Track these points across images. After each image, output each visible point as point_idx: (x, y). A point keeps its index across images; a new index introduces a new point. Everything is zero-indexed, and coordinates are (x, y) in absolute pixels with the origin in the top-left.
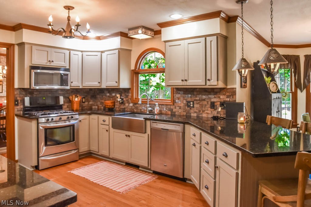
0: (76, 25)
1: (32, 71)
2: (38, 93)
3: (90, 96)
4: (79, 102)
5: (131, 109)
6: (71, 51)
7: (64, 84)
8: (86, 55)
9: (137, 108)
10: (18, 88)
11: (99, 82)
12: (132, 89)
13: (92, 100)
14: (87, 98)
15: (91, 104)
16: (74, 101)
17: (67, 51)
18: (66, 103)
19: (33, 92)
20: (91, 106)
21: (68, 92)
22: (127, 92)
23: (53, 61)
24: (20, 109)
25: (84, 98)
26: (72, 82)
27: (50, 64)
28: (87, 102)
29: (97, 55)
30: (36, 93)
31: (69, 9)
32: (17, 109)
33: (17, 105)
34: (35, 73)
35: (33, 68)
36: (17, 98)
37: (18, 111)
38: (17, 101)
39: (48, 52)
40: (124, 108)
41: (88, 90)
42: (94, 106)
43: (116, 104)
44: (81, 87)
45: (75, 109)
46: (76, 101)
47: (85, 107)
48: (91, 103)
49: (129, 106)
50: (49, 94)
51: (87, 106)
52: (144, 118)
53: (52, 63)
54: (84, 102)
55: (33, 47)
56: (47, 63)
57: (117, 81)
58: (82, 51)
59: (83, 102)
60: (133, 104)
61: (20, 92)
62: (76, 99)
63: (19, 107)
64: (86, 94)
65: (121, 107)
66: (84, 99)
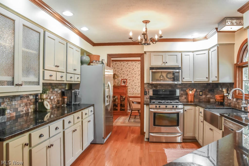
0: (143, 34)
1: (150, 70)
2: (161, 87)
3: (208, 90)
4: (193, 95)
5: (235, 104)
6: (183, 53)
7: (176, 80)
8: (196, 55)
9: (239, 103)
10: (147, 83)
11: (207, 78)
12: (235, 84)
13: (209, 94)
14: (204, 92)
15: (209, 98)
16: (189, 94)
17: (179, 53)
18: (184, 95)
19: (157, 86)
20: (208, 99)
21: (186, 86)
22: (232, 86)
23: (166, 63)
24: (148, 98)
25: (202, 91)
26: (184, 78)
27: (164, 64)
28: (205, 95)
29: (205, 54)
30: (159, 87)
31: (146, 23)
32: (146, 97)
33: (146, 94)
34: (152, 72)
35: (151, 68)
36: (146, 90)
37: (146, 99)
38: (146, 92)
39: (162, 55)
40: (230, 103)
41: (206, 85)
42: (212, 99)
43: (225, 98)
44: (193, 82)
45: (190, 100)
46: (191, 94)
47: (202, 99)
48: (208, 96)
49: (233, 101)
50: (170, 87)
51: (204, 99)
52: (220, 114)
53: (166, 64)
54: (202, 95)
55: (152, 53)
56: (162, 64)
57: (217, 76)
58: (193, 52)
59: (200, 95)
60: (236, 99)
61: (148, 86)
62: (190, 92)
63: (147, 96)
64: (203, 89)
65: (228, 102)
66: (201, 93)
